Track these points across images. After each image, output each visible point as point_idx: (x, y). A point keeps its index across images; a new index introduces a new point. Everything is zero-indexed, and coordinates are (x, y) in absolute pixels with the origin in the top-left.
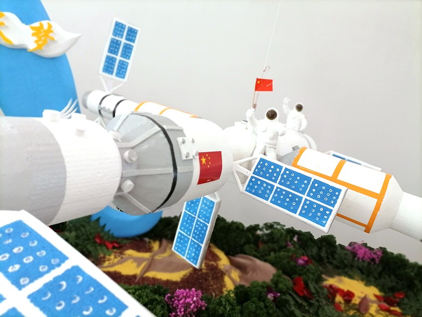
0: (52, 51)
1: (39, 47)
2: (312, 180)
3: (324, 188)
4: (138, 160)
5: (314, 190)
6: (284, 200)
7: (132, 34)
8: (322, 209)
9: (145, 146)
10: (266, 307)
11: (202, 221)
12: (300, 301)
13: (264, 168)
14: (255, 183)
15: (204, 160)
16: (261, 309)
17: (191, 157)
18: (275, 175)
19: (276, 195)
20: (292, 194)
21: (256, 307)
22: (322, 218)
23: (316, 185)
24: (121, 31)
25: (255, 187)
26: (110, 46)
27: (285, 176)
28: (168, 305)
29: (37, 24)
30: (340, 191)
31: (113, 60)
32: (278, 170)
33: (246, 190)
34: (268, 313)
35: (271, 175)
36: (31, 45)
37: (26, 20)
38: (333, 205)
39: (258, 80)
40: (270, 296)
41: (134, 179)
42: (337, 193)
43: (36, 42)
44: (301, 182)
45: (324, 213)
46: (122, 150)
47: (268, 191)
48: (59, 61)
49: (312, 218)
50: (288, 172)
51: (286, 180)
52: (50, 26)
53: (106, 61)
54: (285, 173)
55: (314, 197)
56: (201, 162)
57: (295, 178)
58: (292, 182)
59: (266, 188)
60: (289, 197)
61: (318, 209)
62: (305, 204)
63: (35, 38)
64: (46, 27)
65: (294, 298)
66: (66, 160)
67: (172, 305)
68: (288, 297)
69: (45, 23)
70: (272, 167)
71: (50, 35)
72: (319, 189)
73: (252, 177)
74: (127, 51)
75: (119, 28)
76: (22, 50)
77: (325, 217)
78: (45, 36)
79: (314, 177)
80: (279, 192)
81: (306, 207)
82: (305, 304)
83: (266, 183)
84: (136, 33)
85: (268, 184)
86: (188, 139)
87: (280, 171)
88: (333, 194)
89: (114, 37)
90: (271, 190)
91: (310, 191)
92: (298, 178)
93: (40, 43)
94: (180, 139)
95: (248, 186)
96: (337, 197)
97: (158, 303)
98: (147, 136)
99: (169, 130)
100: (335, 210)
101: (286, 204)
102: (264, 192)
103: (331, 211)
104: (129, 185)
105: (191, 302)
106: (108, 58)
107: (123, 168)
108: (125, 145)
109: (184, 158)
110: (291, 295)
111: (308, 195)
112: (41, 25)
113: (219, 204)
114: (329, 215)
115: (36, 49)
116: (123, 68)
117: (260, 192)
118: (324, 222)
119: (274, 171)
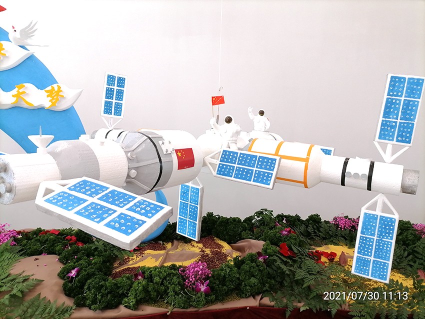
0: (63, 106)
1: (54, 104)
2: (258, 157)
3: (266, 160)
4: (136, 157)
5: (260, 163)
6: (242, 174)
7: (121, 81)
8: (266, 175)
9: (140, 149)
10: (258, 266)
11: (193, 205)
12: (285, 259)
13: (227, 156)
14: (222, 168)
15: (179, 154)
16: (254, 268)
17: (169, 152)
18: (234, 159)
19: (237, 172)
20: (247, 169)
21: (250, 267)
22: (267, 180)
23: (261, 159)
24: (113, 81)
25: (223, 171)
26: (107, 94)
27: (241, 158)
28: (182, 276)
29: (49, 88)
30: (275, 160)
31: (111, 103)
32: (235, 155)
33: (217, 174)
34: (259, 270)
35: (232, 159)
36: (47, 104)
37: (41, 86)
38: (273, 170)
39: (213, 98)
40: (261, 259)
41: (136, 168)
42: (274, 162)
43: (50, 101)
44: (251, 160)
45: (268, 177)
46: (126, 152)
47: (231, 171)
48: (70, 112)
49: (262, 182)
50: (242, 155)
51: (241, 161)
52: (59, 87)
53: (105, 106)
54: (240, 156)
55: (261, 168)
56: (177, 155)
57: (247, 158)
58: (246, 161)
59: (230, 169)
60: (245, 172)
61: (264, 175)
62: (255, 173)
63: (50, 98)
64: (56, 89)
65: (280, 258)
66: (97, 157)
67: (185, 275)
68: (276, 258)
69: (55, 86)
70: (232, 154)
71: (60, 94)
72: (263, 162)
73: (220, 164)
74: (120, 95)
75: (111, 79)
76: (41, 109)
77: (269, 179)
78: (56, 96)
79: (258, 155)
80: (238, 170)
81: (256, 175)
82: (289, 261)
83: (229, 166)
84: (124, 80)
85: (230, 166)
86: (166, 142)
87: (237, 156)
88: (272, 163)
89: (108, 86)
90: (233, 170)
91: (258, 164)
92: (249, 158)
93: (53, 101)
94: (160, 142)
95: (218, 171)
96: (275, 164)
97: (175, 275)
98: (140, 143)
99: (152, 137)
100: (274, 173)
101: (244, 177)
102: (229, 172)
103: (272, 174)
104: (133, 173)
105: (199, 270)
106: (106, 102)
107: (129, 163)
108: (127, 150)
109: (165, 153)
110: (277, 256)
111: (257, 167)
112: (53, 88)
113: (203, 189)
114: (271, 177)
115: (51, 106)
116: (118, 109)
117: (226, 173)
118: (269, 182)
119: (233, 156)
